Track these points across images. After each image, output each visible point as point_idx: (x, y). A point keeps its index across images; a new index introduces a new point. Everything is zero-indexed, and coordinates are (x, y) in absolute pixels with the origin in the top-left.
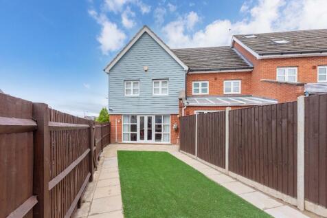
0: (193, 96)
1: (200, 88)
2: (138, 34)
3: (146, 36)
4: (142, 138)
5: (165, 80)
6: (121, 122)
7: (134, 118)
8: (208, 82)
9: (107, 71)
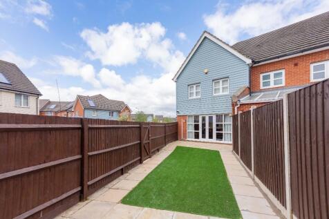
0: (261, 91)
1: (272, 80)
2: (198, 42)
3: (206, 41)
4: (204, 136)
5: (225, 79)
6: (186, 122)
7: (196, 117)
8: (283, 71)
9: (175, 79)
